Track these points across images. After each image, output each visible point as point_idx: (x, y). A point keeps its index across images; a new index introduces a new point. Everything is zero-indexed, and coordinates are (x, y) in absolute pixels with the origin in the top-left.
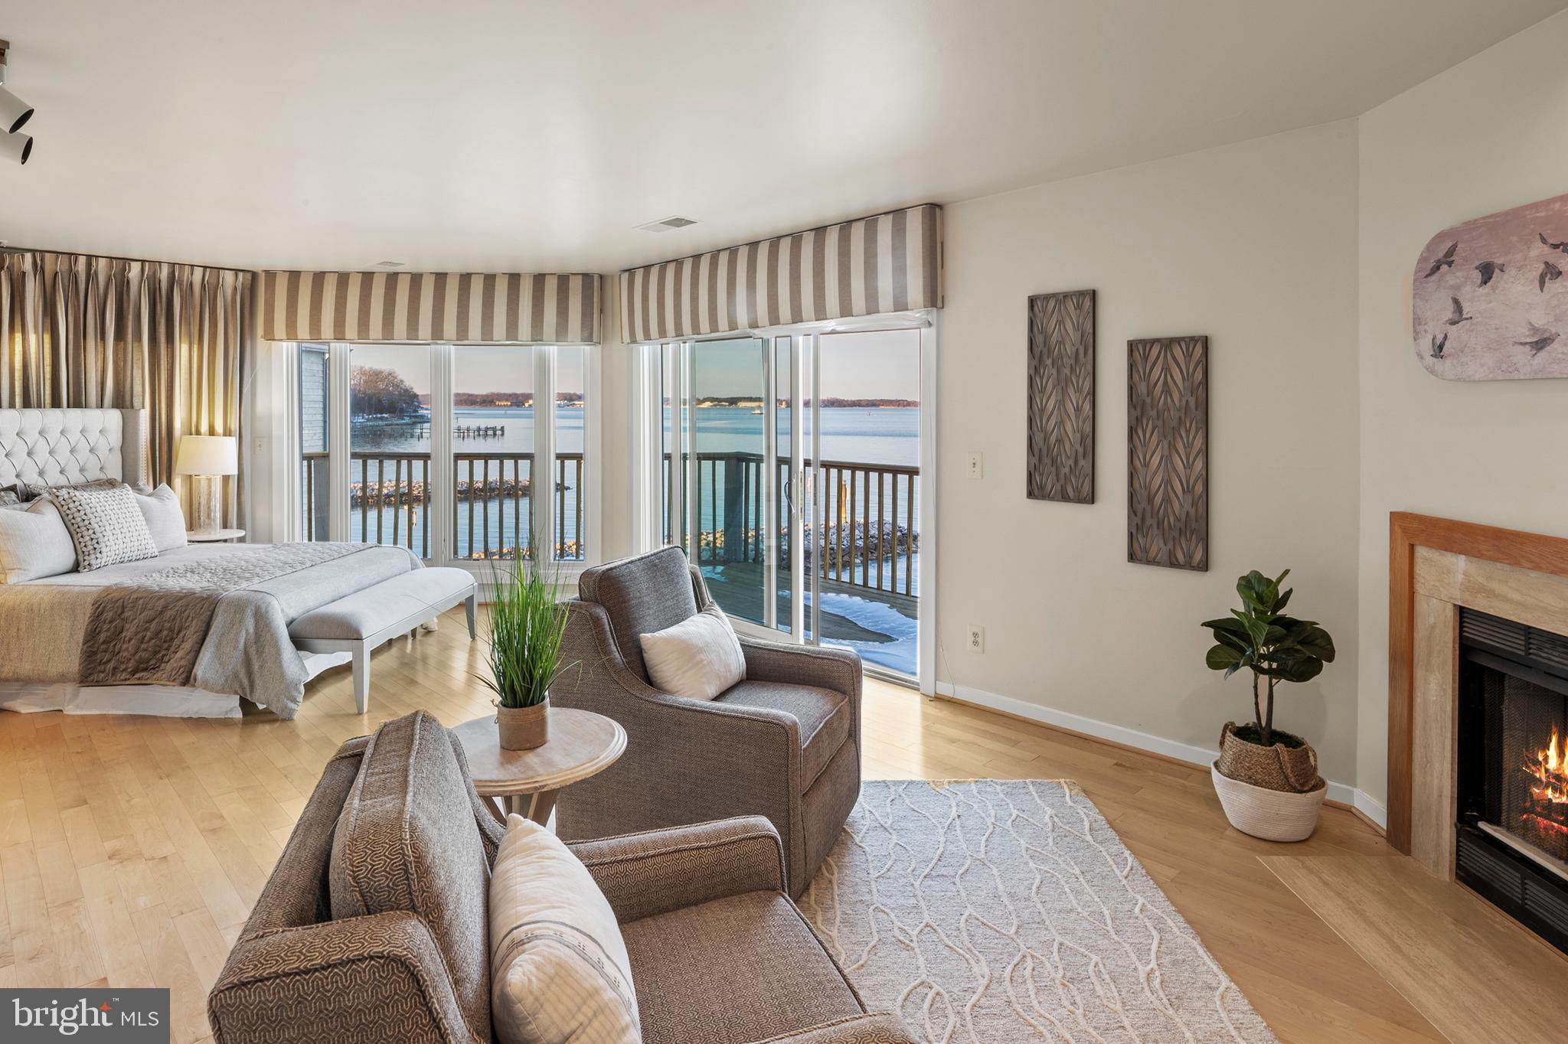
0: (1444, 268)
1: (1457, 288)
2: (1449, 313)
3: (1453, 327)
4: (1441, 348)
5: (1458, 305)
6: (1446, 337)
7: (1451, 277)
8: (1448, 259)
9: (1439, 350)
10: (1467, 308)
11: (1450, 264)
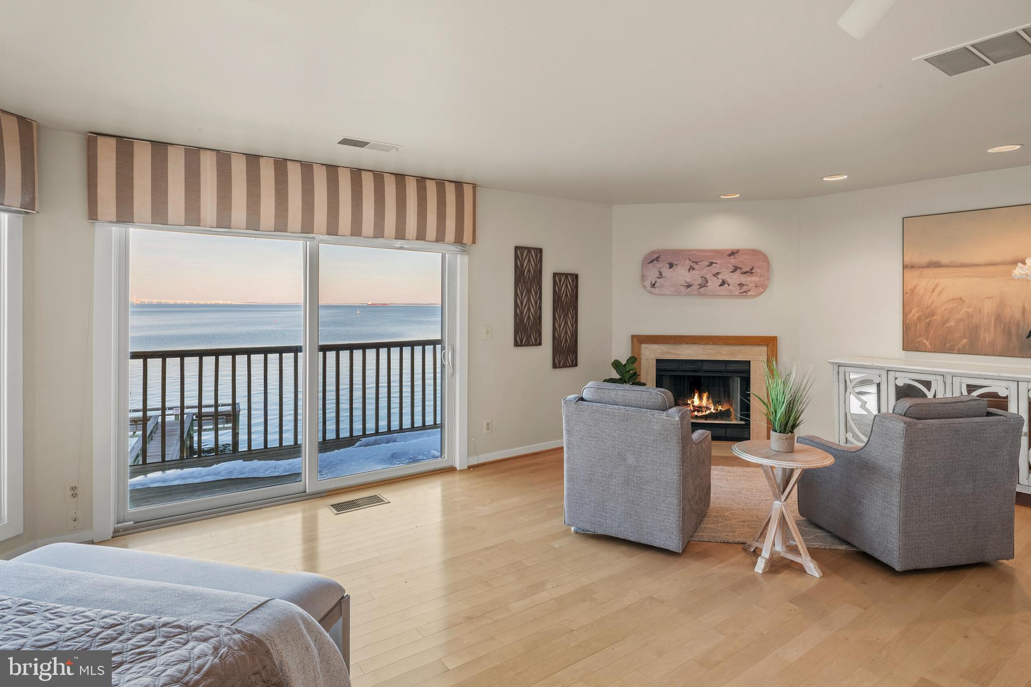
0: (655, 262)
1: (661, 268)
2: (657, 275)
3: (659, 279)
4: (654, 285)
5: (661, 273)
6: (656, 282)
7: (658, 265)
8: (657, 259)
9: (653, 285)
10: (664, 274)
11: (658, 261)
